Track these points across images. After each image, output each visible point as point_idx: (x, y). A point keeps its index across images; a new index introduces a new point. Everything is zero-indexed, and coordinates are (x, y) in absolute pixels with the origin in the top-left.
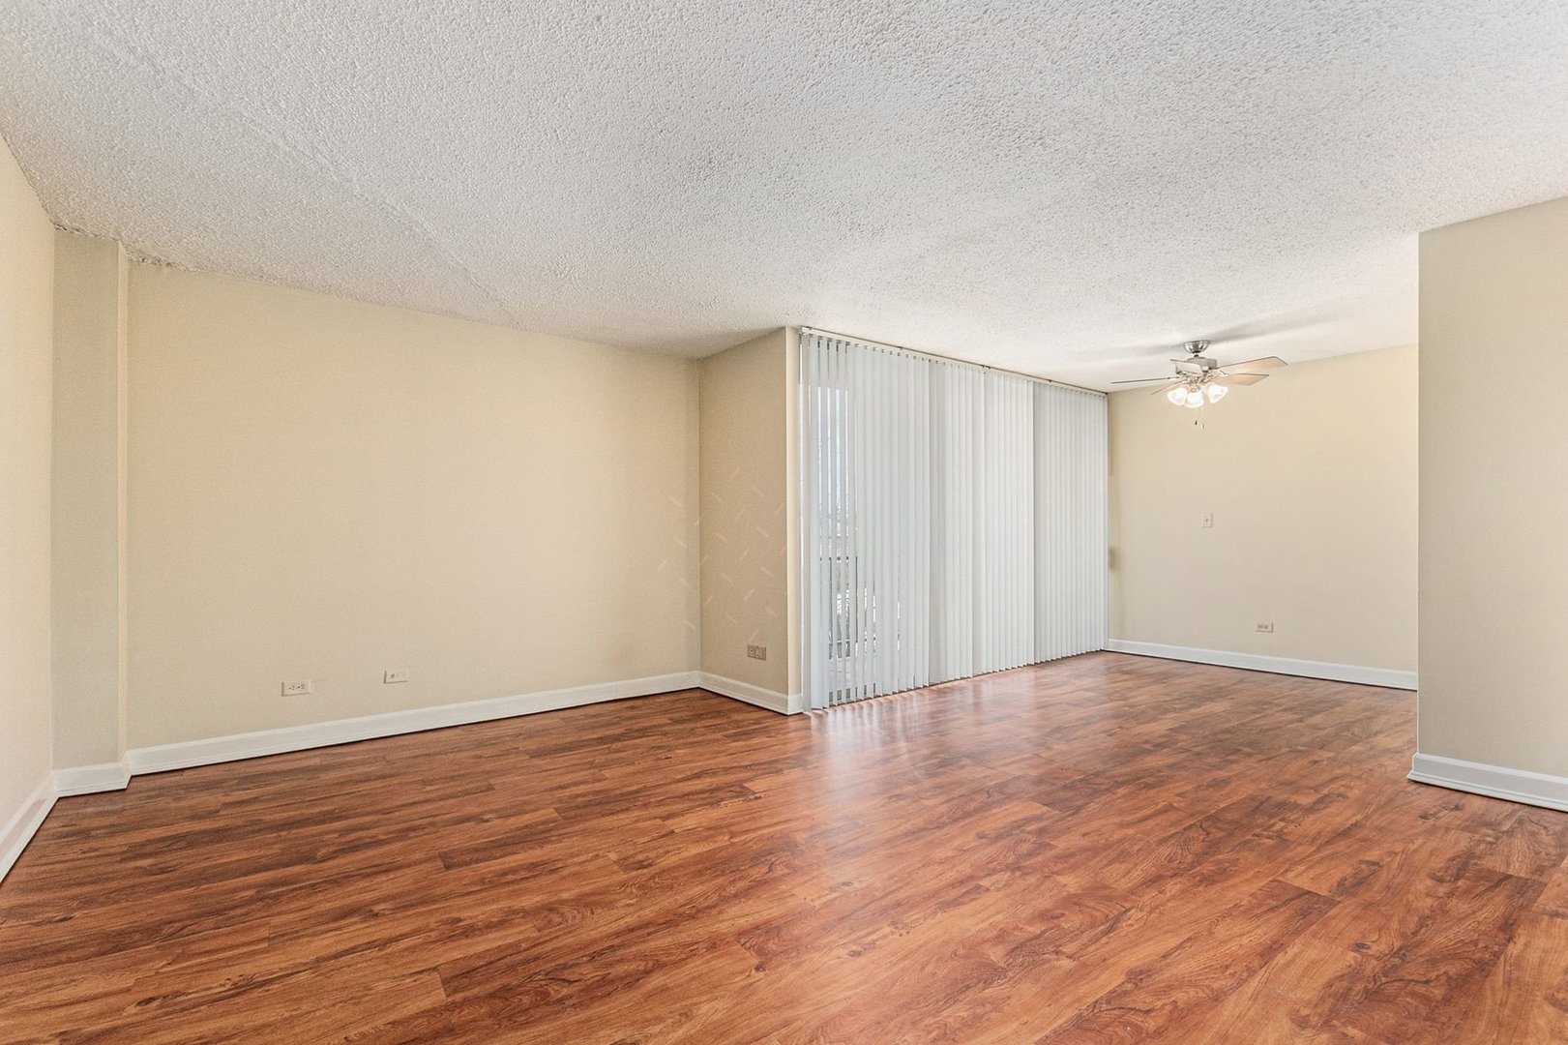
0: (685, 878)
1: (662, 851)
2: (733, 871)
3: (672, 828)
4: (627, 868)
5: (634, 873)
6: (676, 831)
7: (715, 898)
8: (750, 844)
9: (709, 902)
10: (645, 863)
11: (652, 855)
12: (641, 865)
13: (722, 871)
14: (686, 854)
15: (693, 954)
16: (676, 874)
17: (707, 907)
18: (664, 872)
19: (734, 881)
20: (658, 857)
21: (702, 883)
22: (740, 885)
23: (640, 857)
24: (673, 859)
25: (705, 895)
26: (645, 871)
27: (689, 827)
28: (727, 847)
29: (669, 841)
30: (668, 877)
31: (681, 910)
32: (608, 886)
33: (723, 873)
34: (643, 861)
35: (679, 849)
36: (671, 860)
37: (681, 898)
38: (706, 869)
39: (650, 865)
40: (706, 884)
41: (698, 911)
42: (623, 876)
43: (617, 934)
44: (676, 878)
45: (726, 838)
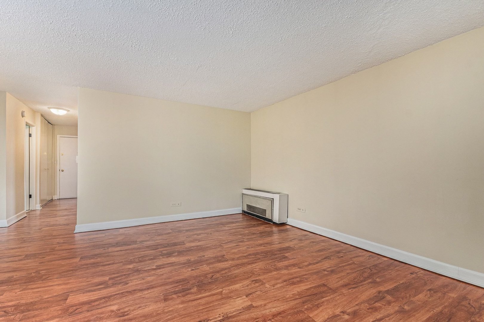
0: (240, 275)
1: (250, 287)
2: (225, 276)
3: (247, 299)
4: (260, 281)
5: (257, 278)
6: (245, 297)
7: (232, 269)
8: (216, 287)
9: (233, 268)
10: (254, 282)
11: (253, 285)
12: (256, 281)
13: (228, 277)
14: (241, 285)
15: (238, 258)
16: (243, 277)
17: (234, 267)
18: (247, 278)
19: (225, 273)
20: (251, 284)
21: (235, 273)
22: (223, 272)
23: (257, 284)
24: (245, 283)
25: (234, 270)
26: (254, 279)
27: (239, 299)
28: (225, 287)
29: (248, 292)
30: (246, 276)
31: (241, 266)
32: (264, 275)
33: (228, 276)
34: (255, 283)
35: (243, 287)
36: (246, 282)
37: (241, 270)
38: (233, 278)
39: (253, 281)
40: (234, 273)
41: (236, 266)
42: (261, 278)
43: (256, 262)
44: (244, 276)
45: (224, 291)
